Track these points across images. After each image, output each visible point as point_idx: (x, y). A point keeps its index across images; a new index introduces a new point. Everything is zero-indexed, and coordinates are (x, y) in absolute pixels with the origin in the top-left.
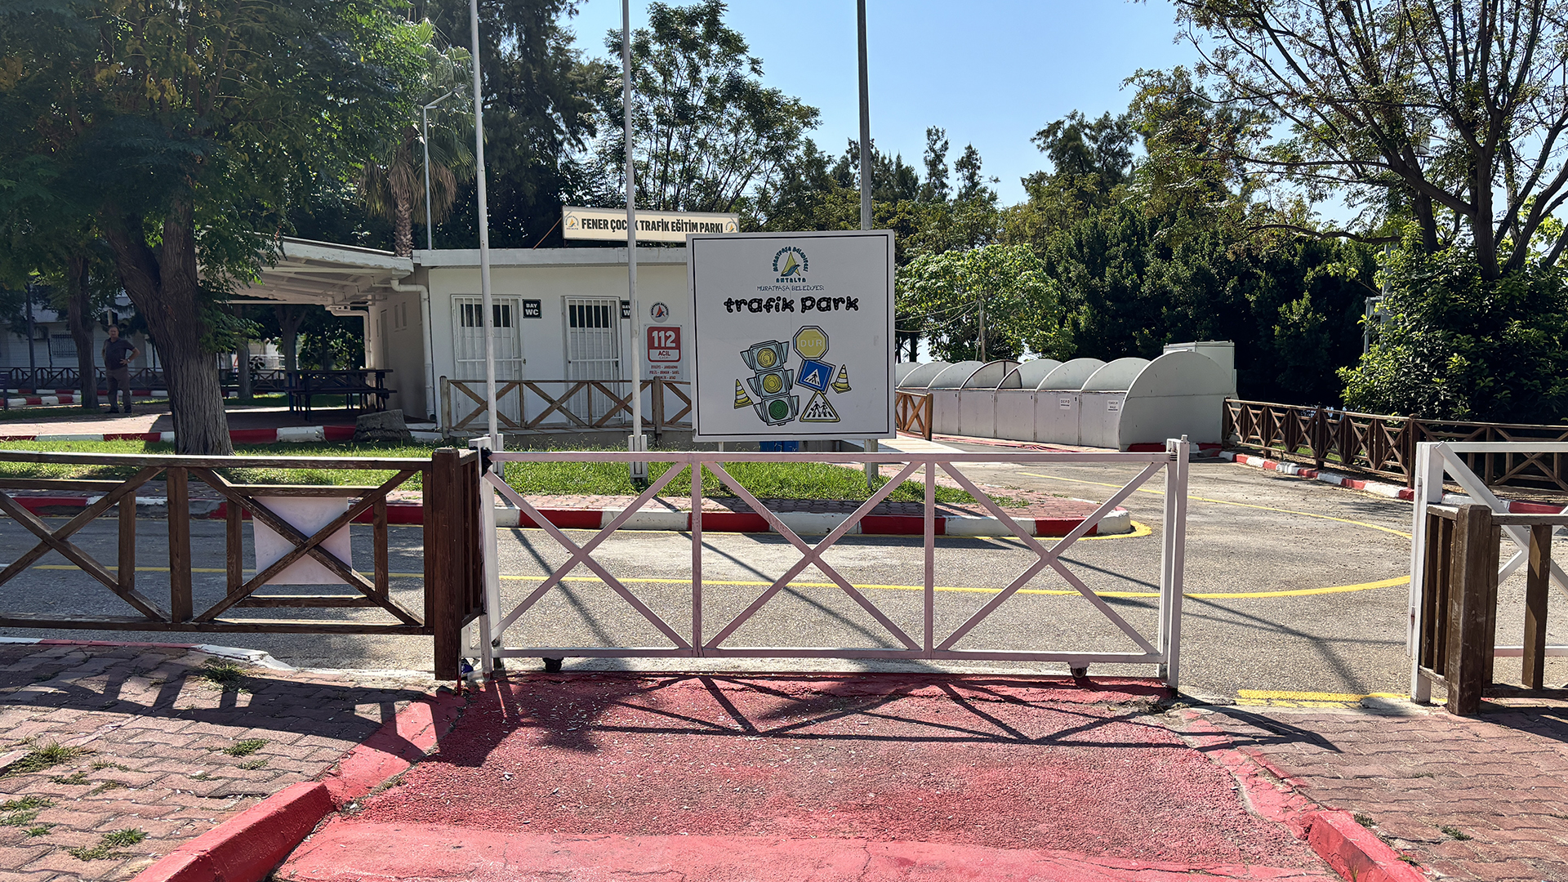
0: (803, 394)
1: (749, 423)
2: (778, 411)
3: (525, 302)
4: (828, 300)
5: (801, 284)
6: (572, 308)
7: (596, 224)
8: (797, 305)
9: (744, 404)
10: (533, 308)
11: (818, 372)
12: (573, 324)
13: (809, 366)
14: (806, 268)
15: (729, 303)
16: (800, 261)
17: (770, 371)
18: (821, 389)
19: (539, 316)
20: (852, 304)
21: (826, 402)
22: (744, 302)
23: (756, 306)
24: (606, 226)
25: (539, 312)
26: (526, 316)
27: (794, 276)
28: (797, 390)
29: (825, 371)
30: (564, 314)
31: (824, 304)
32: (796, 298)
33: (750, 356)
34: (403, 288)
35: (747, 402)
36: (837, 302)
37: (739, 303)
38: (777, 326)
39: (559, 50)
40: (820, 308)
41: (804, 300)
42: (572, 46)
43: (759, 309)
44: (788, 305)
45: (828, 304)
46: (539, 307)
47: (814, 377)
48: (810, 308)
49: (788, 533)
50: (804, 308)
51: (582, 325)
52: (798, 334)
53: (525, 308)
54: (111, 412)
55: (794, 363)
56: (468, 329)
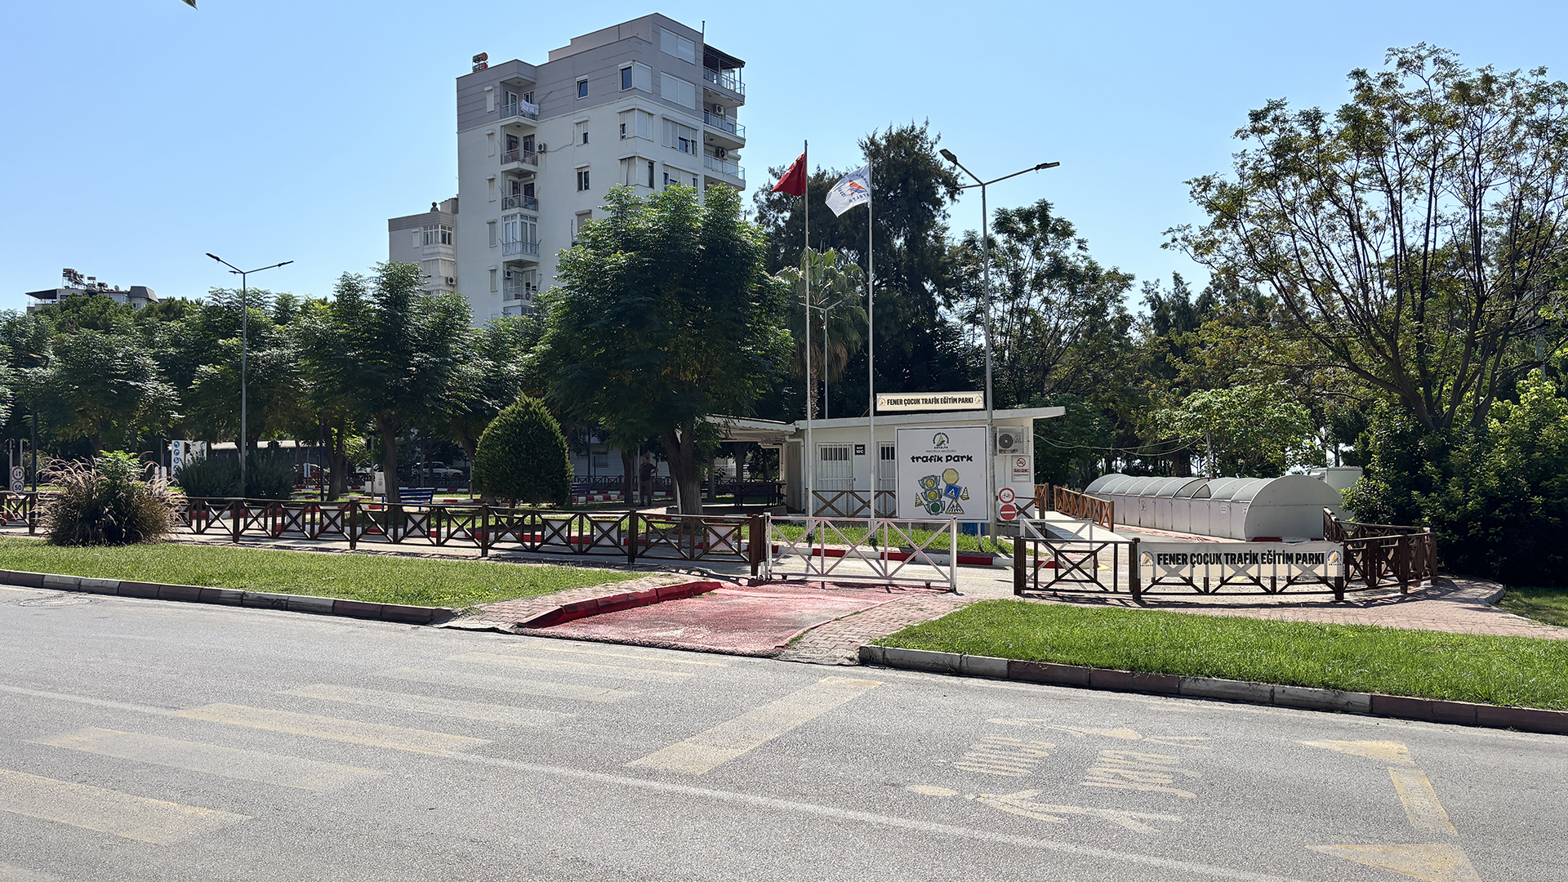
0: (947, 500)
1: (923, 515)
2: (935, 508)
3: (856, 446)
4: (958, 457)
5: (946, 449)
6: (883, 448)
7: (896, 402)
8: (944, 459)
9: (920, 505)
10: (861, 449)
11: (954, 490)
12: (883, 458)
13: (950, 487)
14: (948, 442)
15: (913, 458)
16: (945, 439)
17: (931, 489)
18: (956, 499)
19: (864, 454)
20: (969, 459)
21: (958, 504)
22: (920, 457)
23: (926, 459)
24: (901, 403)
25: (864, 452)
26: (856, 454)
27: (943, 445)
28: (944, 498)
29: (957, 490)
30: (878, 452)
31: (956, 459)
32: (944, 456)
33: (923, 482)
34: (791, 440)
35: (921, 504)
36: (962, 457)
37: (917, 458)
38: (935, 468)
39: (937, 238)
40: (954, 461)
41: (947, 457)
42: (948, 233)
43: (927, 461)
44: (940, 459)
45: (958, 458)
46: (864, 449)
47: (952, 492)
48: (950, 460)
49: (930, 561)
50: (947, 460)
51: (888, 458)
52: (945, 472)
53: (856, 449)
54: (641, 505)
55: (942, 486)
56: (825, 462)
